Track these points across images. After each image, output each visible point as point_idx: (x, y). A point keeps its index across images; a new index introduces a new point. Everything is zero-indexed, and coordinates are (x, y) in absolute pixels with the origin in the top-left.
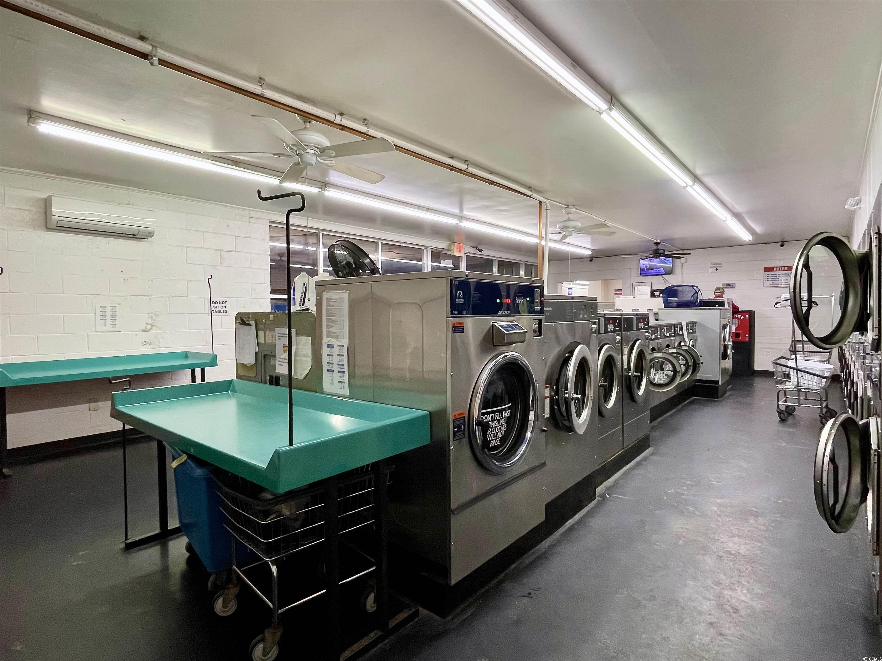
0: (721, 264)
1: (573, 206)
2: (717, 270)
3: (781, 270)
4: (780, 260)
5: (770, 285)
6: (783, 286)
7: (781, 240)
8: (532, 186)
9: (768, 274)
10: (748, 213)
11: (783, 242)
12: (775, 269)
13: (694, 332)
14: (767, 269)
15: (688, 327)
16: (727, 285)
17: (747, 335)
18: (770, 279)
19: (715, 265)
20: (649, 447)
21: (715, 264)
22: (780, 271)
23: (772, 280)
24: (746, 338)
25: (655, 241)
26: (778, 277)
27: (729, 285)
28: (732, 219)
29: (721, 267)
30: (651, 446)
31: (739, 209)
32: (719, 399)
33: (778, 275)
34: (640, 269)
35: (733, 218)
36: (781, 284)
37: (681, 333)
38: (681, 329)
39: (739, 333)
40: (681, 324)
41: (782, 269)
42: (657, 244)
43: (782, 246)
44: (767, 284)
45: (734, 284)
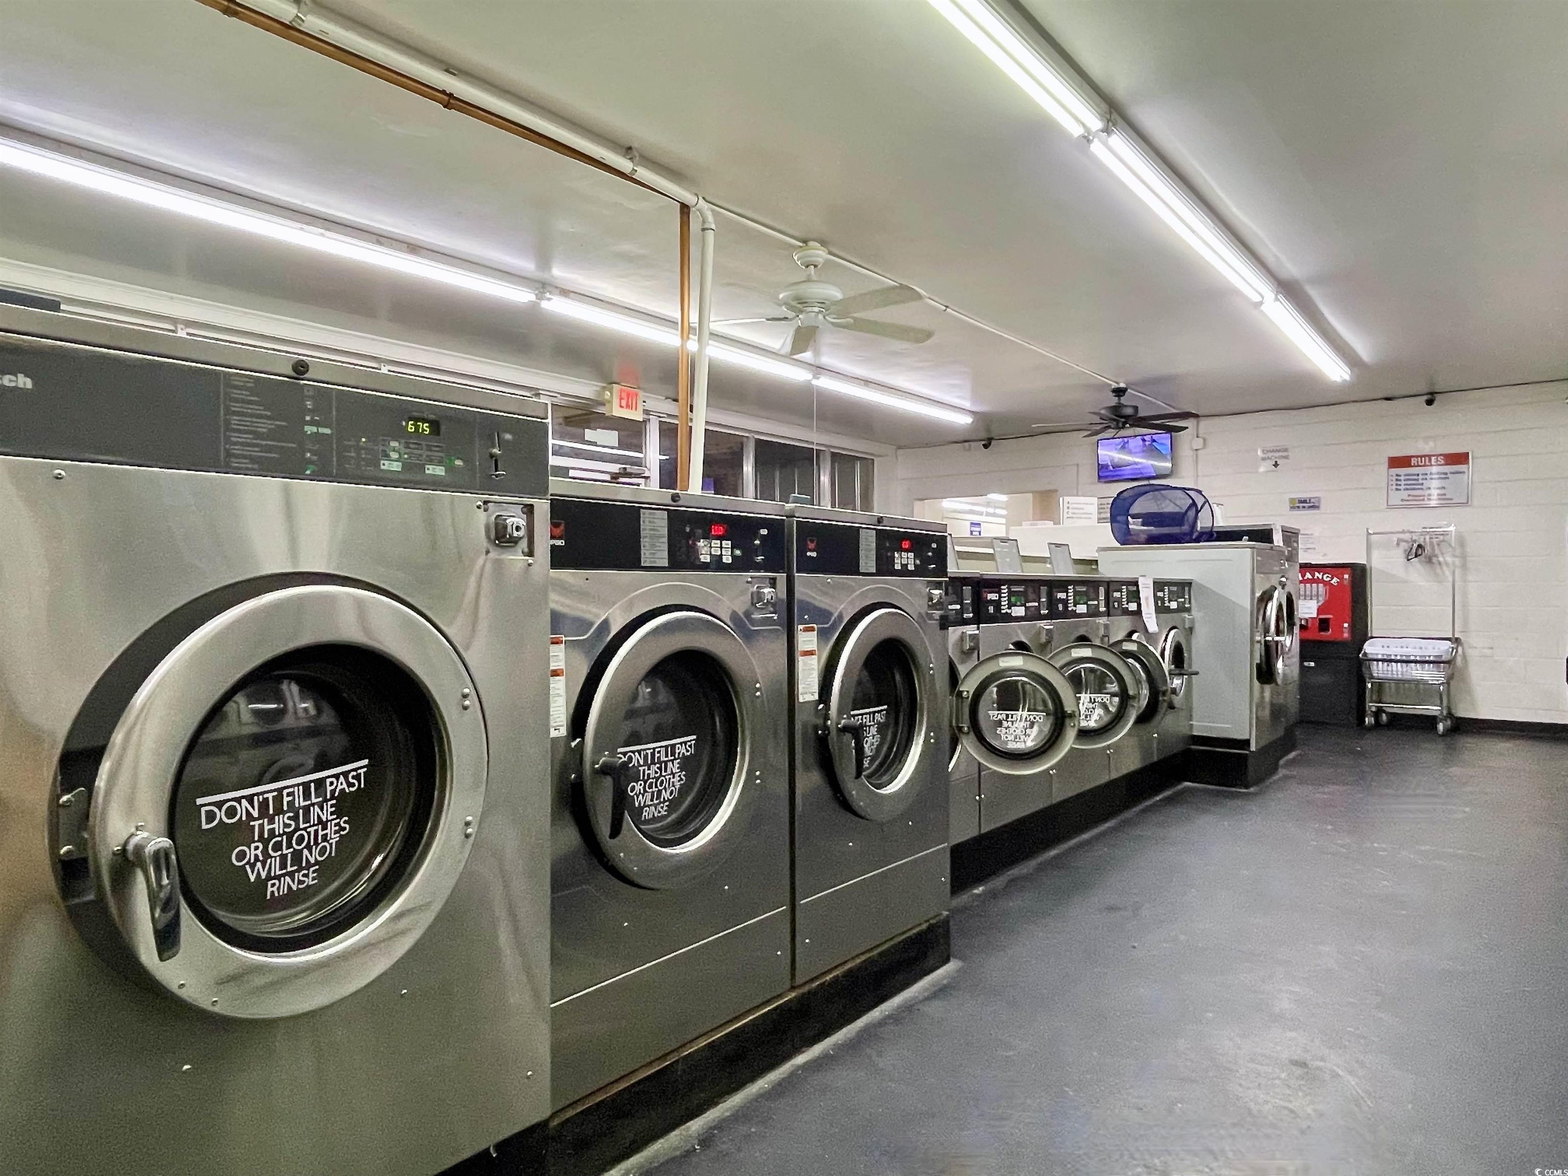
0: (1286, 450)
1: (823, 243)
2: (1276, 465)
3: (1427, 463)
4: (1426, 439)
5: (1402, 500)
6: (1433, 503)
7: (1426, 391)
8: (635, 145)
9: (1397, 475)
10: (1318, 280)
11: (1432, 394)
12: (1413, 461)
13: (1182, 609)
14: (1397, 462)
15: (1160, 594)
16: (1301, 502)
17: (1346, 625)
18: (1402, 487)
19: (1273, 454)
20: (946, 961)
21: (1273, 451)
22: (1424, 466)
23: (1407, 489)
24: (1343, 632)
25: (1114, 385)
26: (1420, 482)
27: (1305, 502)
28: (1277, 299)
29: (1286, 457)
30: (955, 957)
31: (1291, 269)
32: (1252, 790)
33: (1421, 477)
34: (1099, 464)
35: (1280, 296)
36: (1429, 499)
37: (1133, 607)
38: (1135, 596)
39: (1329, 619)
40: (1136, 583)
41: (1430, 460)
42: (1119, 392)
43: (1430, 402)
44: (1397, 497)
45: (1319, 499)
